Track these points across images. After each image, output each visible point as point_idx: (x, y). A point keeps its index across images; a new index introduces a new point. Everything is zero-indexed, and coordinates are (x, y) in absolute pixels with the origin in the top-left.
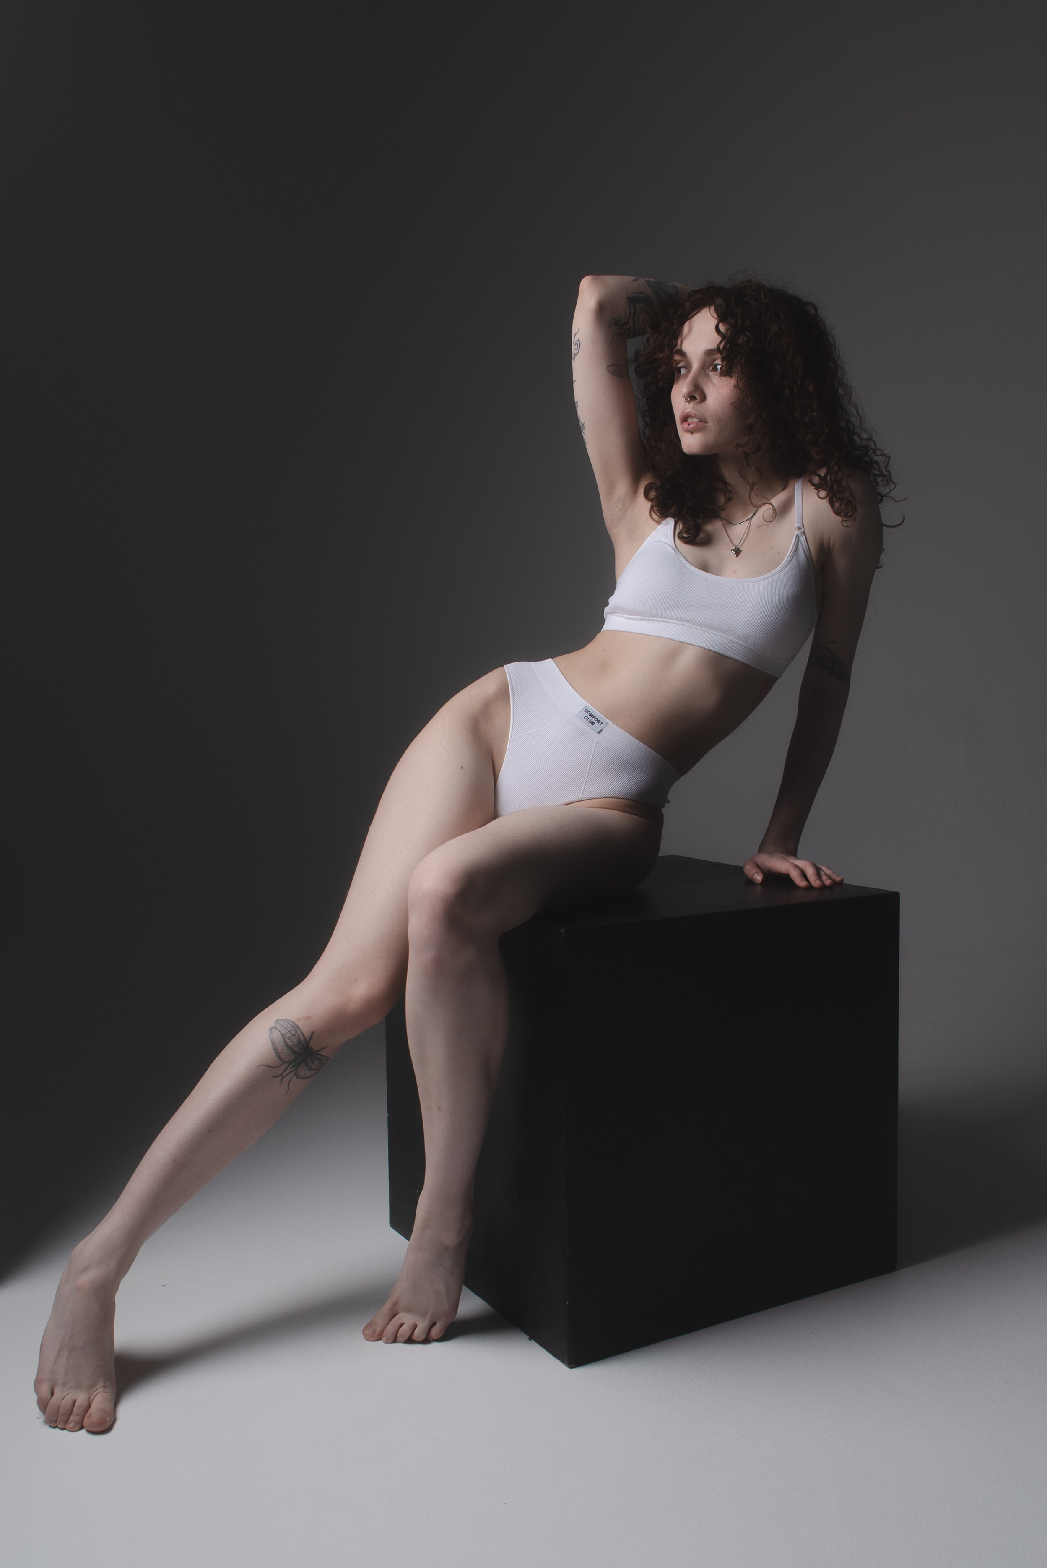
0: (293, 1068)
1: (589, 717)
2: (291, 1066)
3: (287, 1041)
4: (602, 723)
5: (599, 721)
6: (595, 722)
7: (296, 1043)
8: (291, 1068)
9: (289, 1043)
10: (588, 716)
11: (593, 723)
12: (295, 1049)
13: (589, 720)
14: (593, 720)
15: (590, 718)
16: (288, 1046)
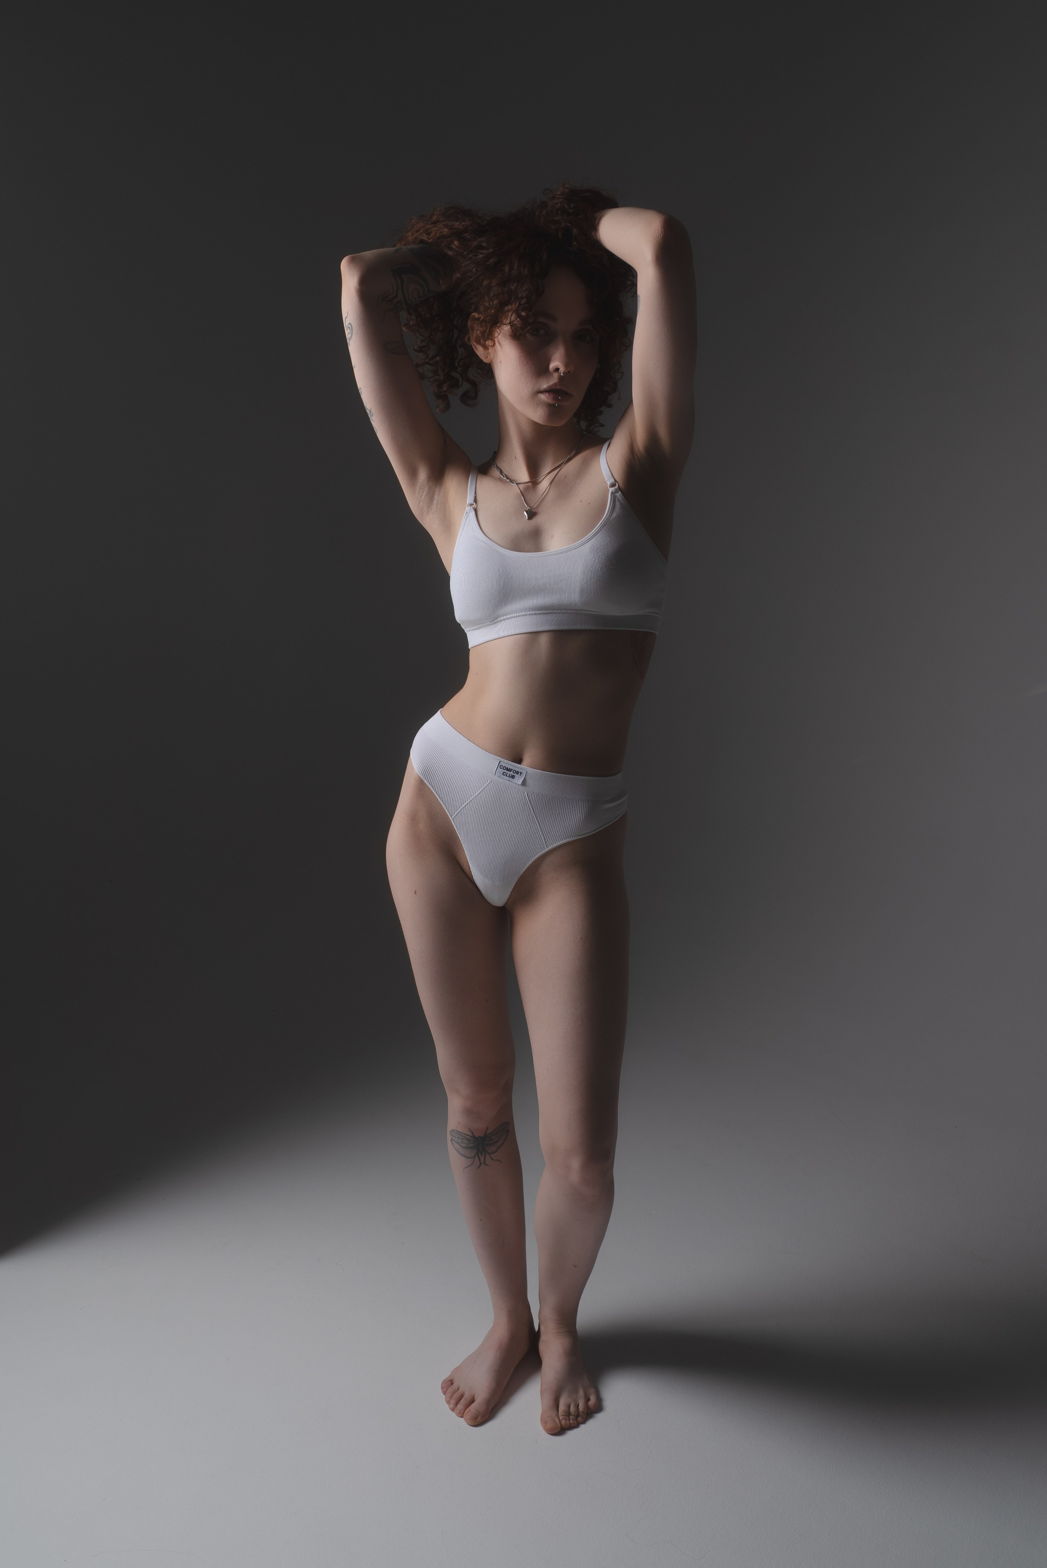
0: (483, 1154)
1: (507, 772)
2: (480, 1155)
3: (462, 1145)
4: (521, 773)
5: (517, 773)
6: (515, 774)
7: (467, 1142)
8: (482, 1154)
9: (465, 1145)
10: (505, 771)
11: (513, 777)
12: (471, 1146)
13: (508, 775)
14: (512, 773)
15: (509, 773)
16: (465, 1148)
